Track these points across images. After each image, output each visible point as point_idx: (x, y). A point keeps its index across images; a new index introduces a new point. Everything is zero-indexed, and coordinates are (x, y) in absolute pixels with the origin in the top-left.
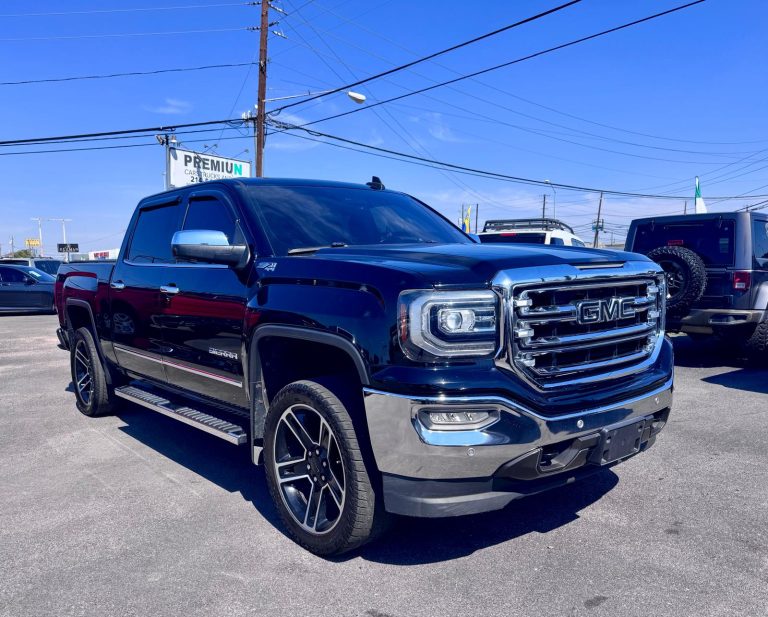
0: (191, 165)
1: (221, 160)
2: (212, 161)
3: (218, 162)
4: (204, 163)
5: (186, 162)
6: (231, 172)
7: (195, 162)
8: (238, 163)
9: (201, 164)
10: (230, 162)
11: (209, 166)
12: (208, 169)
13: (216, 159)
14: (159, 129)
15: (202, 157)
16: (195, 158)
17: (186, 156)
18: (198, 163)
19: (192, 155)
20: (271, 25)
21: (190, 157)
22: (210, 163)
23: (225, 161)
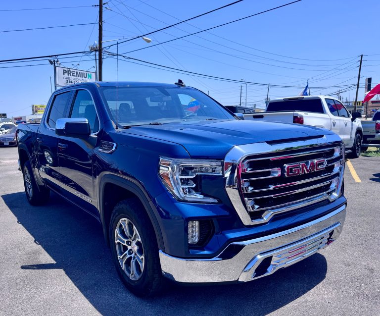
0: (66, 74)
1: (81, 72)
2: (77, 72)
3: (80, 73)
4: (73, 74)
5: (64, 73)
6: (86, 78)
7: (68, 73)
8: (90, 73)
9: (71, 74)
10: (85, 73)
11: (76, 75)
12: (75, 76)
13: (78, 72)
14: (49, 56)
15: (72, 70)
16: (68, 71)
17: (64, 70)
18: (70, 74)
19: (67, 69)
20: (104, 4)
21: (66, 70)
22: (76, 73)
23: (83, 72)
